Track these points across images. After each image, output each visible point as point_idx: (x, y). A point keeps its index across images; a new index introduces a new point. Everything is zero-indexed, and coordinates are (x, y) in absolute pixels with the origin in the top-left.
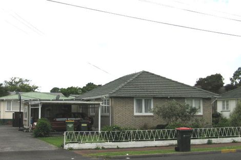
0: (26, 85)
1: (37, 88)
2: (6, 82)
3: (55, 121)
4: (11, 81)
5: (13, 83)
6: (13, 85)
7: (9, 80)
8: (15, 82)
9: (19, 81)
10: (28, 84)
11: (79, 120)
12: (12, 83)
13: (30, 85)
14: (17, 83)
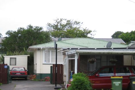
0: (75, 29)
1: (90, 32)
2: (49, 25)
3: (98, 77)
4: (56, 24)
5: (59, 27)
6: (59, 29)
7: (53, 23)
8: (61, 25)
9: (67, 24)
10: (78, 27)
11: (130, 76)
12: (57, 26)
13: (80, 29)
14: (64, 26)
